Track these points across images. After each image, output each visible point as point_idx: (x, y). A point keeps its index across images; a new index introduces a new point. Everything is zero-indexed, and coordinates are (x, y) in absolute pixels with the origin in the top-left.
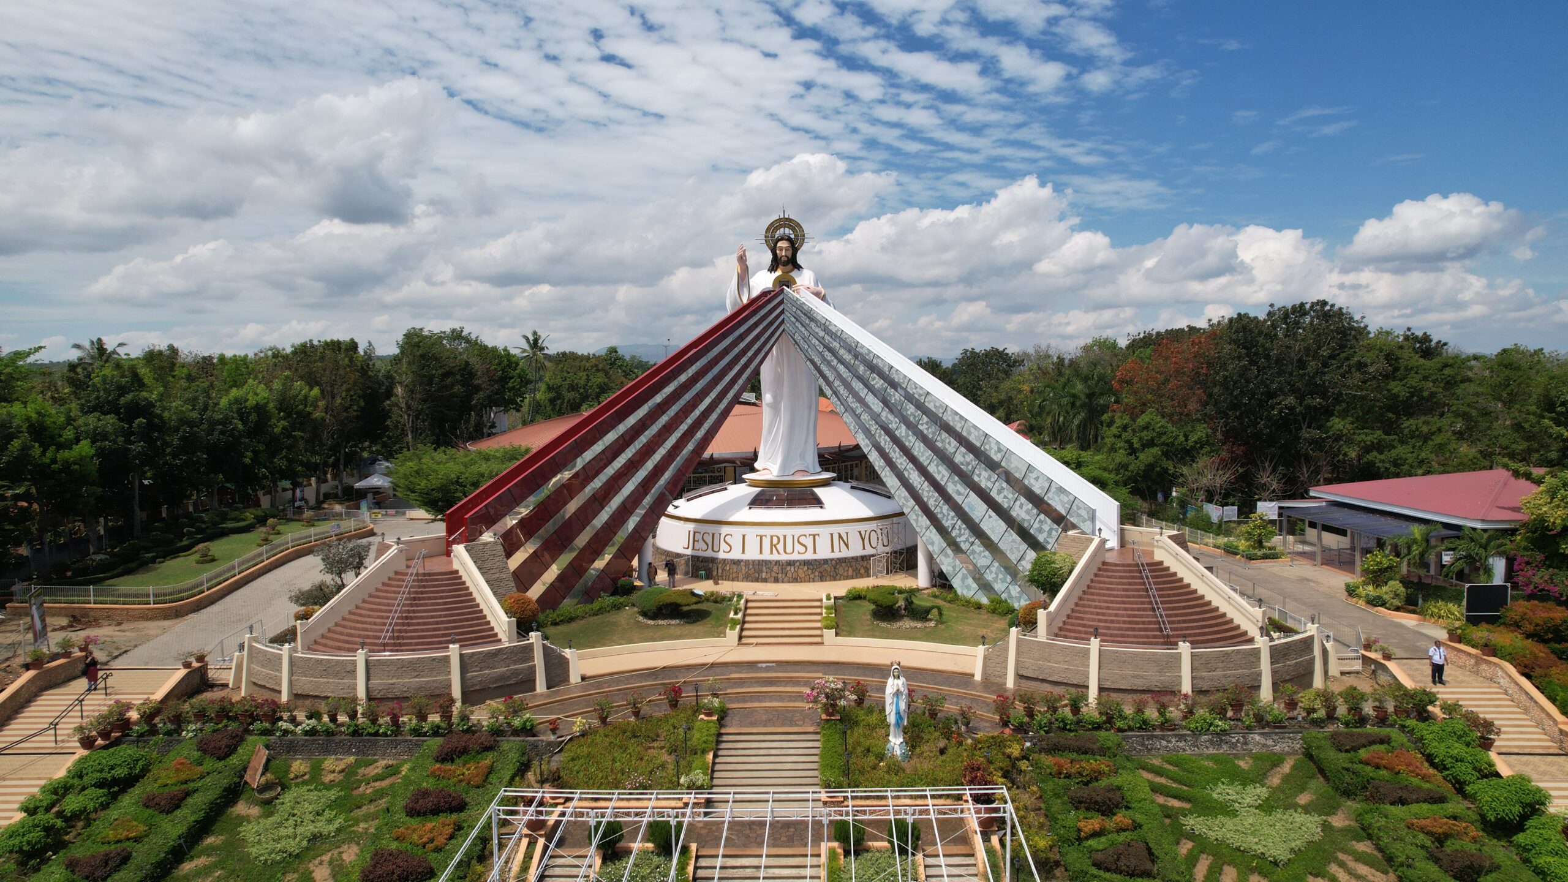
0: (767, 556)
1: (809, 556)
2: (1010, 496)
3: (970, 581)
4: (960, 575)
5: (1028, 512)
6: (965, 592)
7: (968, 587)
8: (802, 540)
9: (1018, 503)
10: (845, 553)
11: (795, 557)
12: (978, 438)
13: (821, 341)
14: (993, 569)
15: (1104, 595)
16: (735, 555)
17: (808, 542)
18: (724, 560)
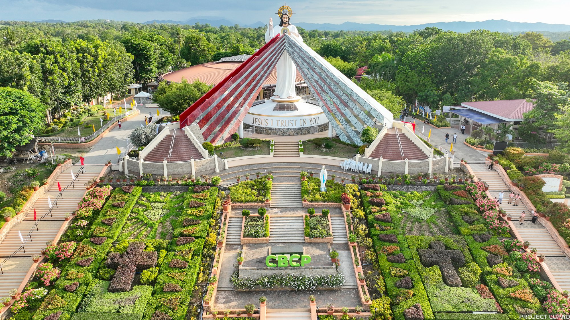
0: (280, 127)
1: (293, 127)
2: (359, 111)
3: (345, 136)
4: (342, 134)
5: (364, 116)
6: (343, 140)
7: (344, 138)
8: (291, 122)
9: (361, 113)
10: (305, 126)
11: (289, 127)
12: (350, 92)
13: (298, 54)
14: (353, 133)
15: (386, 144)
16: (269, 126)
17: (293, 122)
18: (266, 128)
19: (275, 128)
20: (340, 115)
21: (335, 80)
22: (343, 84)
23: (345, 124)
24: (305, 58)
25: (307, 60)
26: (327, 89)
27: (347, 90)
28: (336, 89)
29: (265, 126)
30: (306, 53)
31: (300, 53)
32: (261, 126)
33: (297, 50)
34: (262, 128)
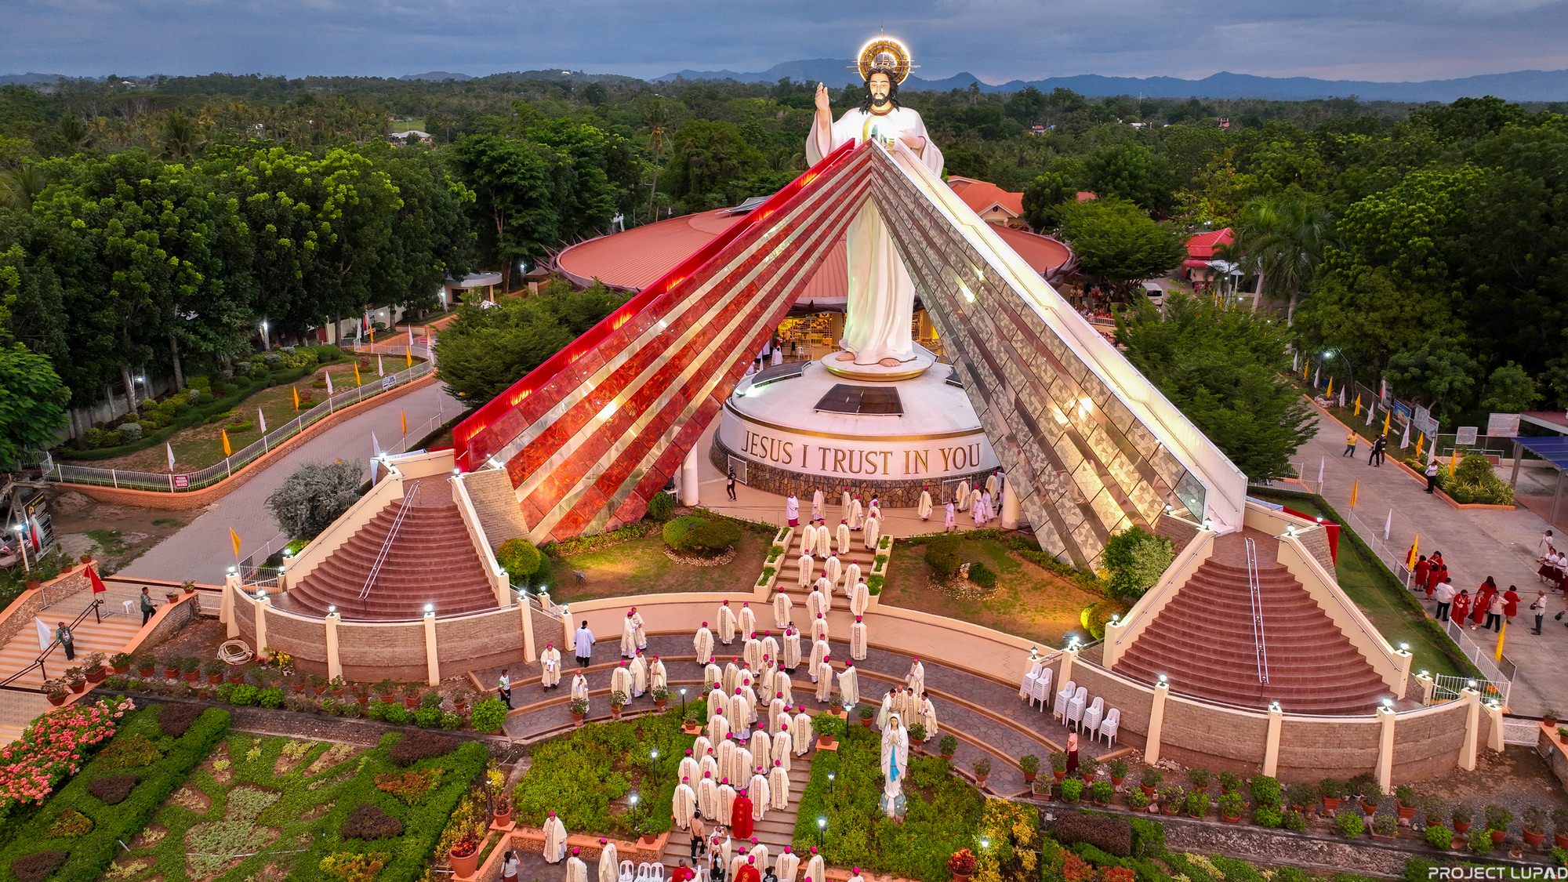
0: (829, 472)
1: (879, 476)
2: (1110, 450)
3: (1057, 537)
4: (1045, 528)
5: (1128, 474)
6: (1050, 549)
7: (1054, 544)
8: (872, 457)
9: (1118, 461)
10: (923, 475)
11: (862, 476)
13: (911, 214)
14: (1084, 531)
16: (795, 467)
17: (878, 460)
18: (783, 471)
19: (815, 477)
20: (1043, 456)
21: (1028, 321)
22: (1056, 342)
23: (1057, 490)
24: (932, 233)
25: (939, 240)
26: (1000, 352)
27: (1069, 364)
28: (1029, 355)
29: (780, 466)
30: (935, 215)
31: (917, 212)
32: (768, 462)
33: (906, 201)
34: (773, 470)
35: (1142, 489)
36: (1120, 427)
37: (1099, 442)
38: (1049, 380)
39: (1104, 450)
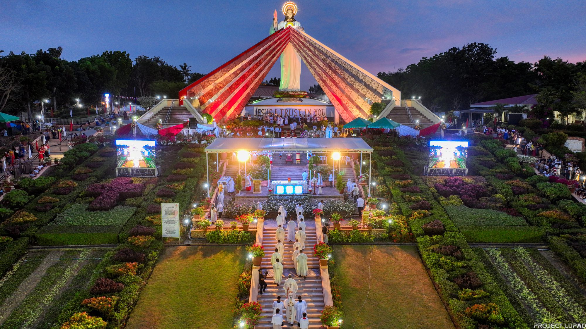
2: (366, 90)
5: (371, 95)
20: (346, 99)
23: (351, 107)
31: (305, 43)
33: (302, 40)
35: (375, 98)
36: (368, 83)
37: (362, 89)
38: (347, 77)
39: (364, 91)
